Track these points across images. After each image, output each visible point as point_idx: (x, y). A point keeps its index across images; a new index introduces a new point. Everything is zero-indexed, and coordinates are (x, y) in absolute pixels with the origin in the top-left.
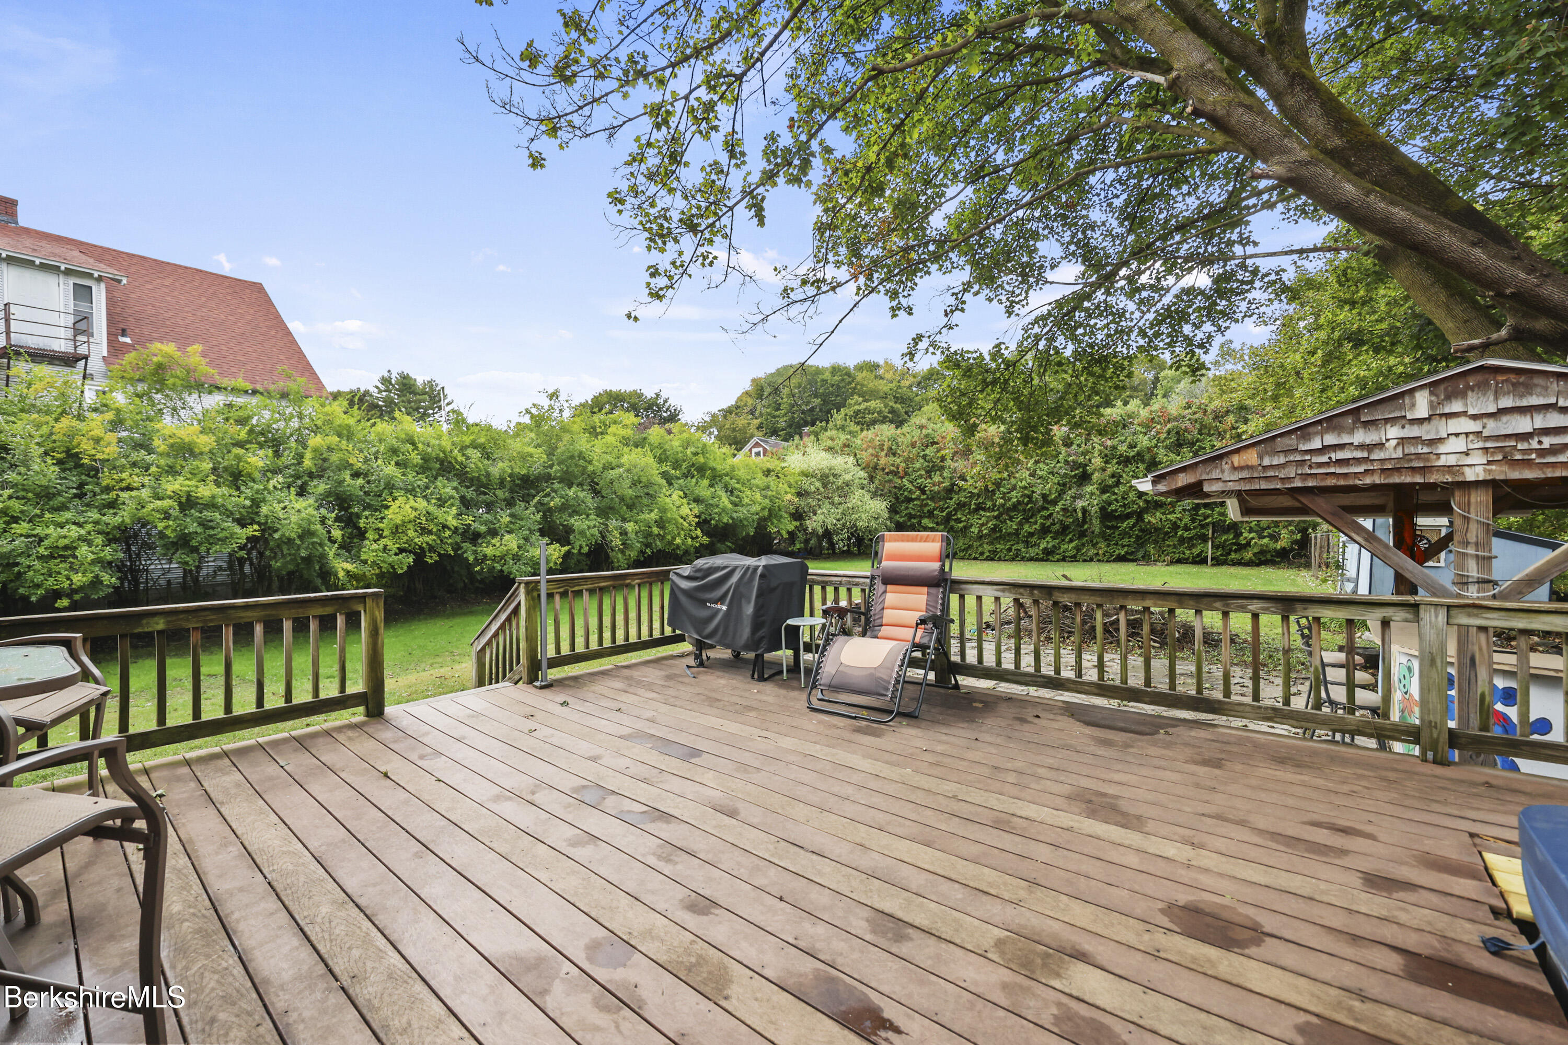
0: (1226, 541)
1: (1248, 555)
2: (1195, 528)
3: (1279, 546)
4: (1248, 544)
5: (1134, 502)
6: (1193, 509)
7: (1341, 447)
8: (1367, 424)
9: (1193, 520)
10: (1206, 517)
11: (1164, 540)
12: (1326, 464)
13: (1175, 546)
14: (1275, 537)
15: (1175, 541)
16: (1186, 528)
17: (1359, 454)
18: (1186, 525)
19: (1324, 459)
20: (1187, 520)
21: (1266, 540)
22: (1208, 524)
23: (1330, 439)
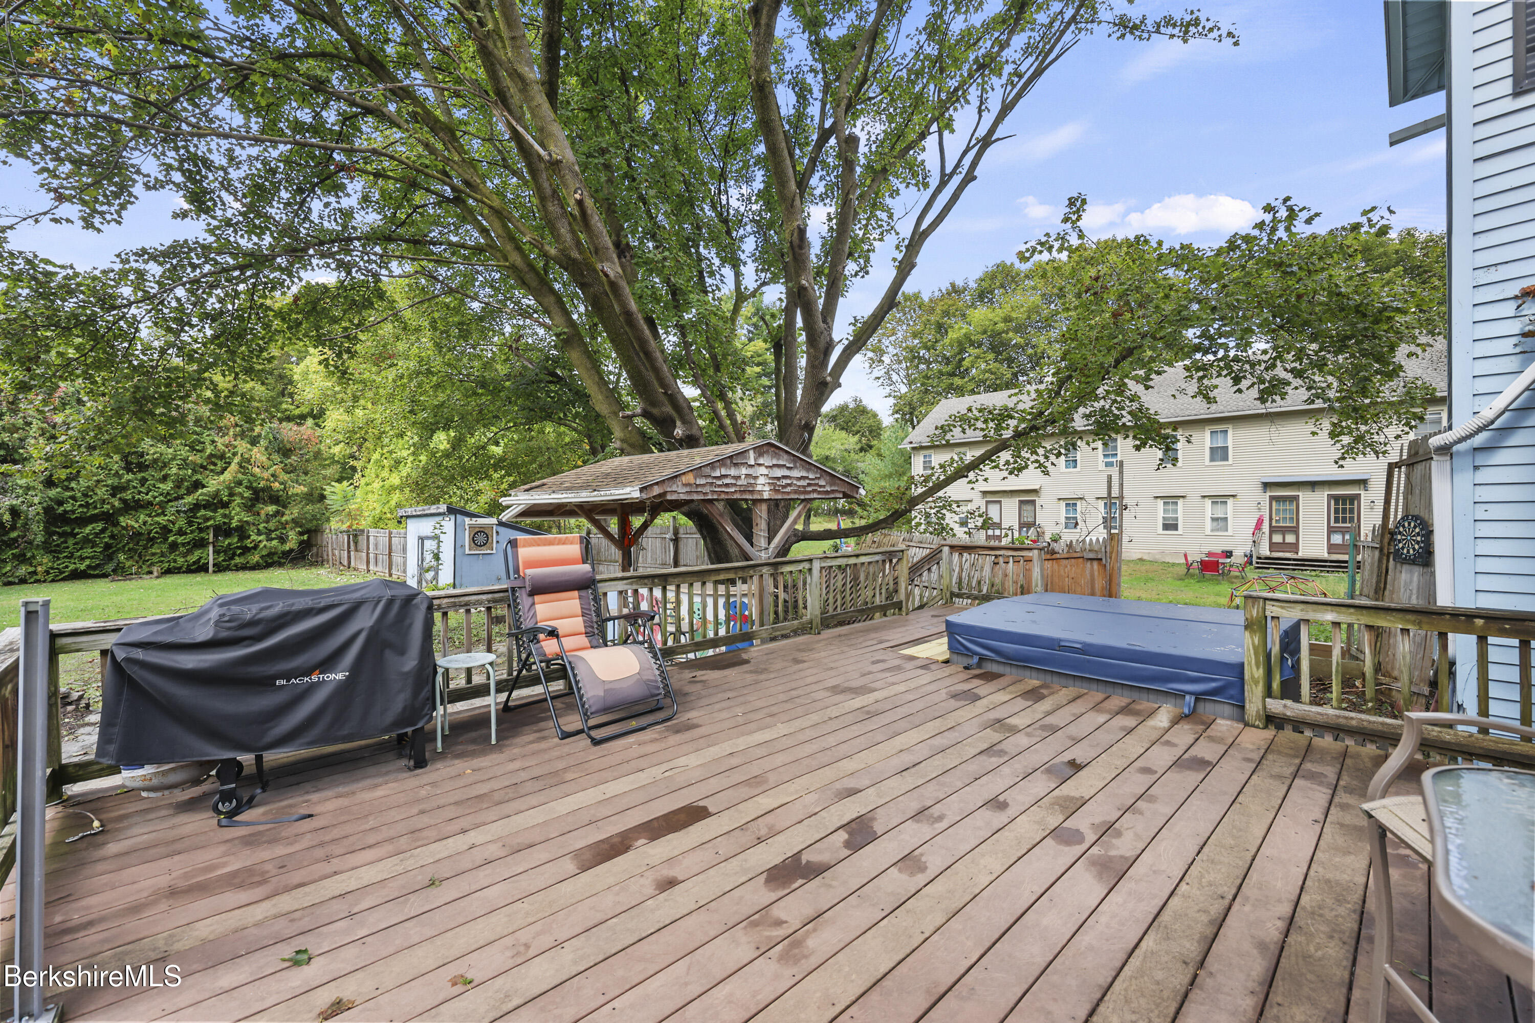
0: (229, 544)
1: (255, 558)
2: (192, 532)
3: (287, 547)
4: (255, 547)
5: (103, 501)
6: (190, 510)
7: (726, 476)
8: (736, 465)
9: (190, 523)
10: (208, 519)
11: (145, 548)
12: (720, 486)
13: (163, 555)
14: (282, 540)
15: (165, 548)
16: (181, 532)
17: (733, 481)
18: (180, 529)
19: (720, 483)
20: (181, 522)
21: (275, 542)
22: (208, 527)
23: (724, 472)
